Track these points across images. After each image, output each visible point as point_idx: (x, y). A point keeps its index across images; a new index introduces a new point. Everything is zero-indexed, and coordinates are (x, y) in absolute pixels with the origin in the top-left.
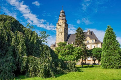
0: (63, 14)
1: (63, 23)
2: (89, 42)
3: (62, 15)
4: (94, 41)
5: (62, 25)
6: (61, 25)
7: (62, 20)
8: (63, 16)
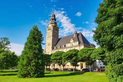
0: (53, 18)
1: (52, 27)
2: (73, 44)
3: (51, 19)
4: (77, 43)
5: (51, 29)
6: (49, 29)
7: (51, 24)
8: (53, 20)
